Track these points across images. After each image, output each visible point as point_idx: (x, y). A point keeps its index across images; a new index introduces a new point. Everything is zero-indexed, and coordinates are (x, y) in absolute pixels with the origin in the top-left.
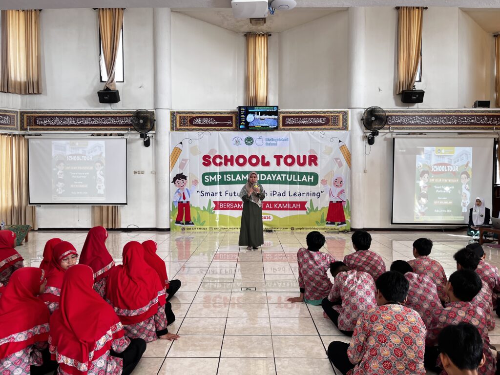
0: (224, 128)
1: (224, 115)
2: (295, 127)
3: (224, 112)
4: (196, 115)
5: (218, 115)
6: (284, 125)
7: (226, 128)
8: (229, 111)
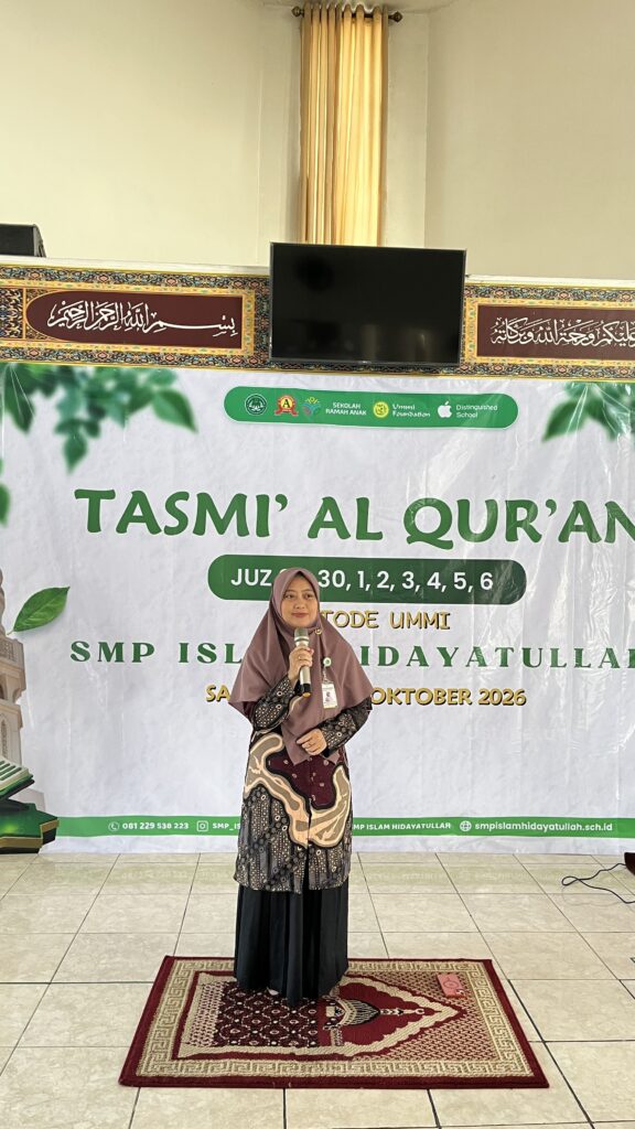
0: (199, 351)
1: (200, 291)
2: (535, 361)
3: (202, 277)
4: (64, 286)
5: (171, 290)
6: (485, 348)
7: (209, 351)
8: (226, 271)
